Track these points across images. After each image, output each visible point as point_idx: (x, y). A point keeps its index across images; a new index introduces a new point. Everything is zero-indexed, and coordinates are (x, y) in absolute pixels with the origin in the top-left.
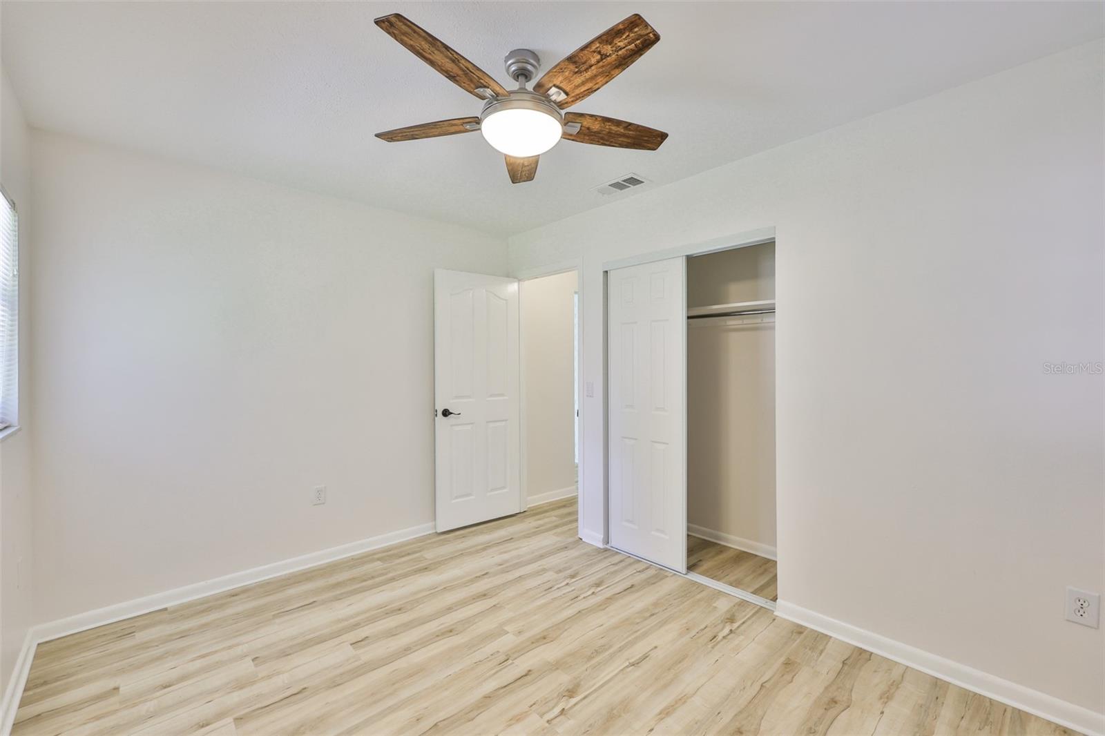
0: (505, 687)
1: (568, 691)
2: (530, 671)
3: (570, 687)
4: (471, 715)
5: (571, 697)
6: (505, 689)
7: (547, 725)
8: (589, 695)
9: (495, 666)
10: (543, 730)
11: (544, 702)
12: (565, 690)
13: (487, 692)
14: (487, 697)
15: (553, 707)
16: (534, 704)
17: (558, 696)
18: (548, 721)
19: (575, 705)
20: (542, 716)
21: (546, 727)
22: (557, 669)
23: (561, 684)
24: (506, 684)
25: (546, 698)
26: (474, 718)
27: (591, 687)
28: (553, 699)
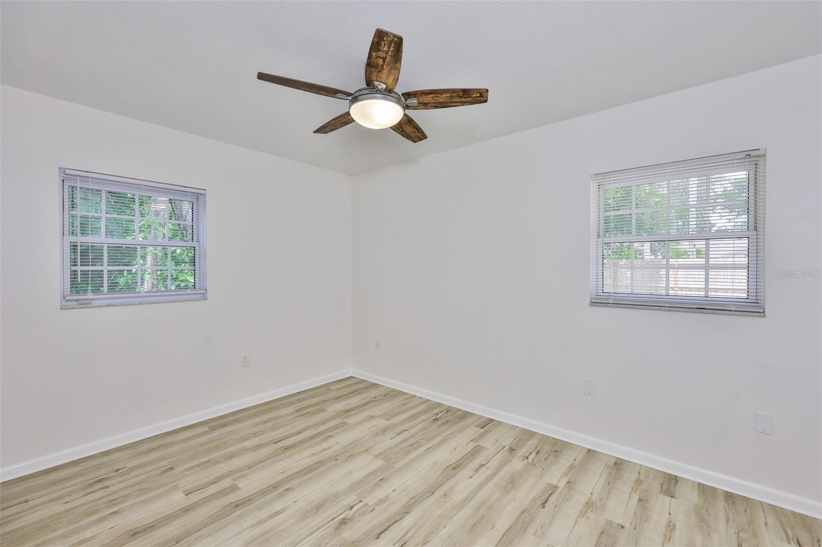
0: (395, 522)
1: (345, 523)
2: (377, 538)
3: (343, 526)
4: (413, 501)
5: (344, 519)
6: (395, 520)
7: (362, 500)
8: (330, 522)
9: (410, 540)
10: (365, 497)
11: (365, 513)
12: (347, 524)
13: (408, 516)
14: (407, 513)
15: (358, 510)
16: (371, 511)
17: (354, 519)
18: (362, 501)
19: (341, 514)
20: (366, 504)
21: (363, 498)
22: (353, 543)
23: (351, 528)
24: (395, 524)
25: (363, 516)
26: (410, 499)
27: (327, 528)
28: (358, 516)
